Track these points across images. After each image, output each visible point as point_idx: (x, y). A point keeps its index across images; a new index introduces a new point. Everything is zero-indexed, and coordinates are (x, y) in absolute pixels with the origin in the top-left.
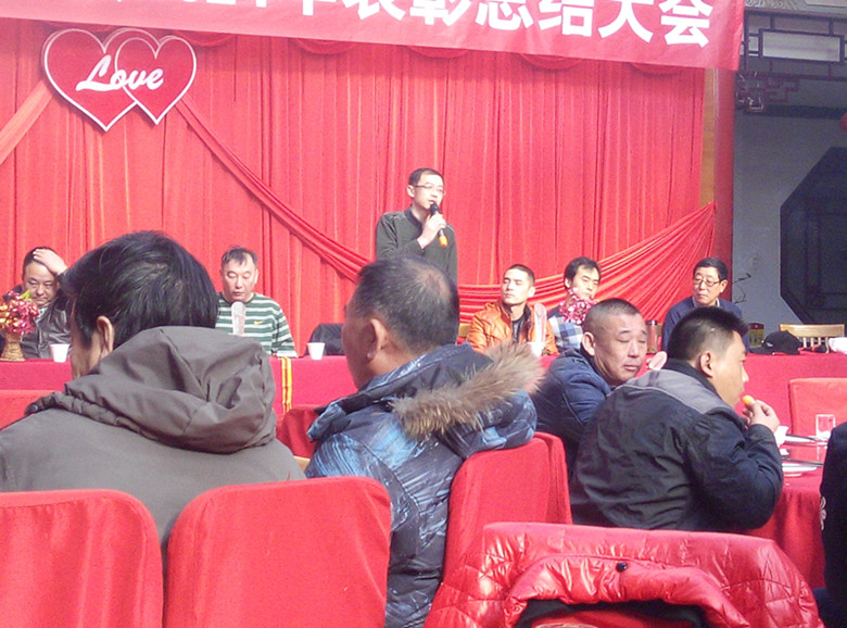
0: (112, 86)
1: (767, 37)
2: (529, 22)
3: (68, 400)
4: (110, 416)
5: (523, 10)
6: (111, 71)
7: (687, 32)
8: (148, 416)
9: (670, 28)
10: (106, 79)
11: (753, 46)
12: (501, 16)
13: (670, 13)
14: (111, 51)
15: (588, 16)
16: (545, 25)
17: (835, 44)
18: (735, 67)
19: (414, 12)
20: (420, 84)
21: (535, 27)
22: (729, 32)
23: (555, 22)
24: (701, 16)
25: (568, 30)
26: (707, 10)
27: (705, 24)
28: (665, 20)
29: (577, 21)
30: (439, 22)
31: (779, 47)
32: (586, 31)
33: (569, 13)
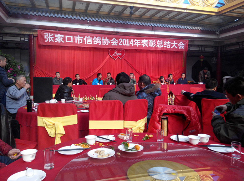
0: (116, 55)
1: (191, 48)
2: (163, 47)
3: (113, 90)
4: (118, 92)
5: (162, 45)
6: (116, 53)
7: (181, 47)
8: (122, 92)
9: (179, 47)
10: (115, 54)
11: (189, 49)
12: (159, 46)
13: (179, 45)
14: (116, 51)
15: (170, 46)
16: (165, 47)
17: (199, 48)
18: (187, 51)
19: (149, 46)
20: (150, 54)
21: (164, 47)
22: (186, 47)
23: (166, 46)
24: (183, 45)
25: (167, 47)
26: (184, 45)
27: (184, 46)
28: (179, 46)
29: (168, 46)
30: (152, 47)
31: (192, 49)
32: (170, 47)
33: (167, 45)
